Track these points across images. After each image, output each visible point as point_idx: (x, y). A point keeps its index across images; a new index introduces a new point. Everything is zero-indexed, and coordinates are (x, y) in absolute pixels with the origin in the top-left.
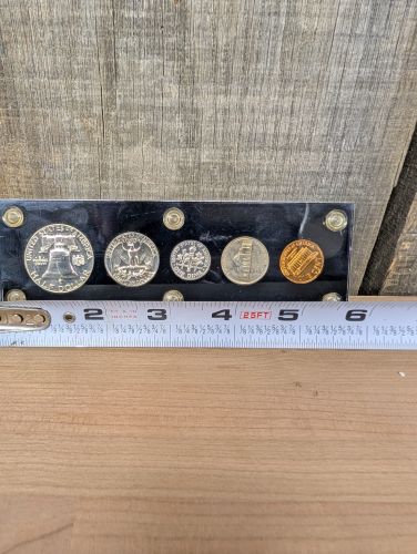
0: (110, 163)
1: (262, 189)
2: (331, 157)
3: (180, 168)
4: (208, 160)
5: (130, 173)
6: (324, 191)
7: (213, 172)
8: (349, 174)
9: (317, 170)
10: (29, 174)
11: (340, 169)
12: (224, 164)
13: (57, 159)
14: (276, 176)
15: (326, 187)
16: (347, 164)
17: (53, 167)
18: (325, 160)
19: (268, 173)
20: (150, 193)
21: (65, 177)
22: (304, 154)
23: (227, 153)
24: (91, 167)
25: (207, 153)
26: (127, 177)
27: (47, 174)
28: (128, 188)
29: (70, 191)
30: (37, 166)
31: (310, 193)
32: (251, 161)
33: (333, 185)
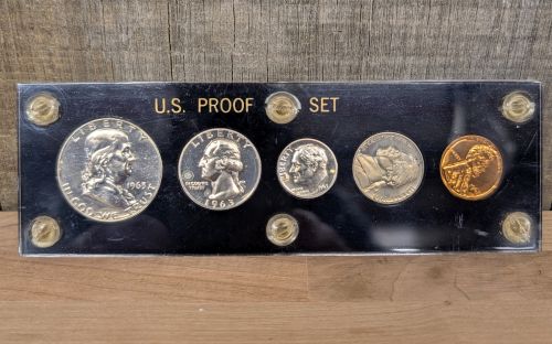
0: (185, 26)
1: (411, 60)
2: (507, 15)
3: (288, 32)
4: (329, 21)
5: (215, 40)
6: (499, 63)
7: (337, 37)
8: (533, 38)
9: (488, 32)
10: (67, 43)
11: (521, 33)
12: (353, 26)
13: (108, 21)
14: (430, 41)
15: (501, 57)
16: (530, 25)
17: (102, 33)
18: (499, 19)
19: (418, 37)
20: (248, 70)
21: (120, 47)
22: (468, 11)
23: (358, 10)
24: (158, 31)
25: (328, 11)
26: (211, 46)
27: (93, 44)
28: (212, 61)
29: (127, 66)
30: (77, 32)
31: (479, 67)
32: (393, 22)
33: (512, 54)
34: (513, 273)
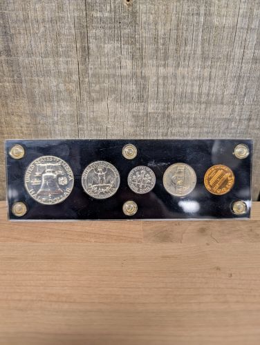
0: (85, 113)
1: (191, 130)
2: (237, 108)
3: (133, 116)
4: (153, 111)
5: (99, 120)
6: (233, 131)
8: (249, 120)
9: (228, 117)
10: (29, 121)
11: (244, 117)
12: (164, 113)
13: (48, 111)
14: (201, 121)
15: (234, 128)
16: (248, 113)
17: (46, 117)
18: (233, 111)
19: (195, 119)
20: (114, 134)
21: (54, 123)
22: (219, 106)
23: (166, 106)
24: (72, 116)
25: (152, 106)
26: (97, 123)
27: (41, 122)
28: (98, 130)
29: (57, 132)
30: (34, 116)
31: (224, 133)
32: (183, 111)
33: (239, 127)
34: (238, 230)
